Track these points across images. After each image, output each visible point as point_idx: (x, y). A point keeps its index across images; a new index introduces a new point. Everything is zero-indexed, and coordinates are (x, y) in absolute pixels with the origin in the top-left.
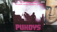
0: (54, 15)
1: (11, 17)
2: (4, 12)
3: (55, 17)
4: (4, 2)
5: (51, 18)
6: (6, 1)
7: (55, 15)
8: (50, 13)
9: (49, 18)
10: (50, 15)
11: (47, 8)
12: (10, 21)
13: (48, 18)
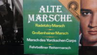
1: (17, 31)
4: (5, 3)
5: (92, 33)
8: (91, 22)
10: (91, 27)
11: (85, 14)
12: (15, 39)
13: (87, 33)
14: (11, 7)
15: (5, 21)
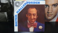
0: (52, 12)
2: (8, 11)
3: (53, 15)
5: (49, 15)
6: (10, 1)
8: (48, 10)
15: (9, 10)
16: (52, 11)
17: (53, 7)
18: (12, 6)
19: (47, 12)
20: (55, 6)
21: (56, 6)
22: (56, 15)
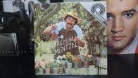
0: (122, 31)
2: (19, 29)
7: (124, 31)
8: (114, 26)
9: (113, 37)
10: (114, 32)
12: (31, 48)
14: (28, 13)
15: (21, 28)
16: (123, 27)
17: (123, 17)
18: (29, 19)
19: (112, 31)
20: (128, 15)
21: (132, 14)
22: (135, 37)
